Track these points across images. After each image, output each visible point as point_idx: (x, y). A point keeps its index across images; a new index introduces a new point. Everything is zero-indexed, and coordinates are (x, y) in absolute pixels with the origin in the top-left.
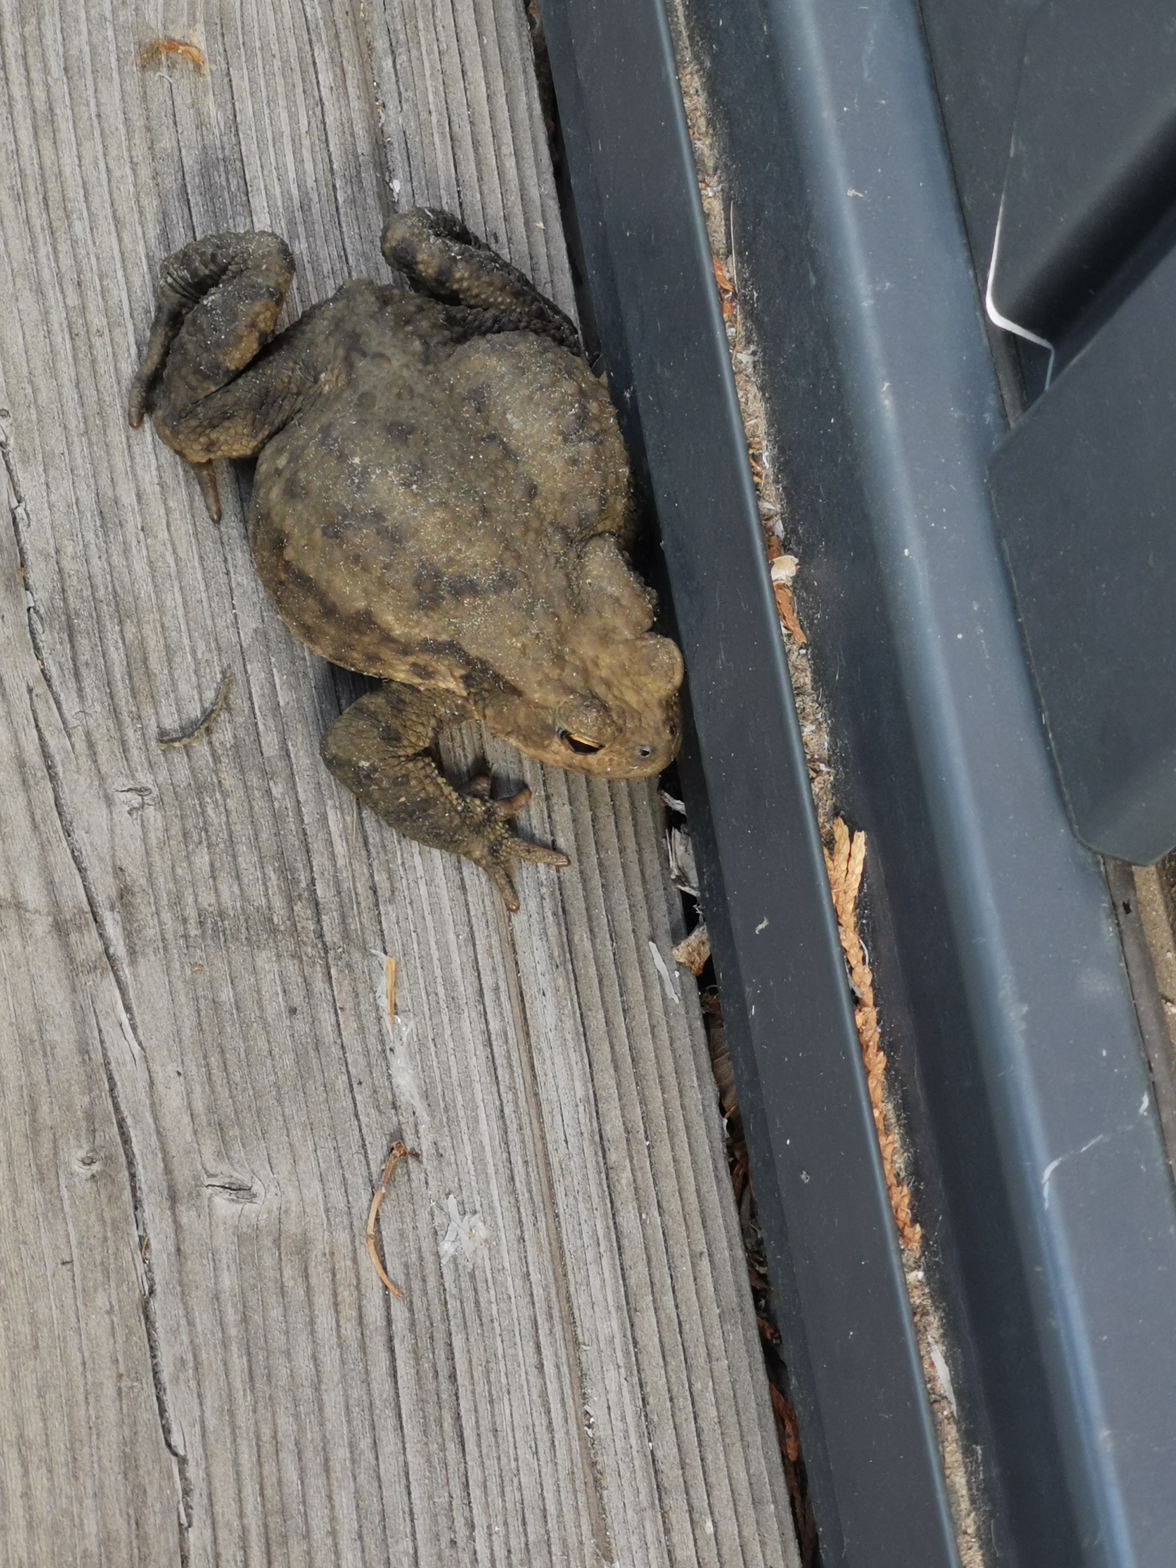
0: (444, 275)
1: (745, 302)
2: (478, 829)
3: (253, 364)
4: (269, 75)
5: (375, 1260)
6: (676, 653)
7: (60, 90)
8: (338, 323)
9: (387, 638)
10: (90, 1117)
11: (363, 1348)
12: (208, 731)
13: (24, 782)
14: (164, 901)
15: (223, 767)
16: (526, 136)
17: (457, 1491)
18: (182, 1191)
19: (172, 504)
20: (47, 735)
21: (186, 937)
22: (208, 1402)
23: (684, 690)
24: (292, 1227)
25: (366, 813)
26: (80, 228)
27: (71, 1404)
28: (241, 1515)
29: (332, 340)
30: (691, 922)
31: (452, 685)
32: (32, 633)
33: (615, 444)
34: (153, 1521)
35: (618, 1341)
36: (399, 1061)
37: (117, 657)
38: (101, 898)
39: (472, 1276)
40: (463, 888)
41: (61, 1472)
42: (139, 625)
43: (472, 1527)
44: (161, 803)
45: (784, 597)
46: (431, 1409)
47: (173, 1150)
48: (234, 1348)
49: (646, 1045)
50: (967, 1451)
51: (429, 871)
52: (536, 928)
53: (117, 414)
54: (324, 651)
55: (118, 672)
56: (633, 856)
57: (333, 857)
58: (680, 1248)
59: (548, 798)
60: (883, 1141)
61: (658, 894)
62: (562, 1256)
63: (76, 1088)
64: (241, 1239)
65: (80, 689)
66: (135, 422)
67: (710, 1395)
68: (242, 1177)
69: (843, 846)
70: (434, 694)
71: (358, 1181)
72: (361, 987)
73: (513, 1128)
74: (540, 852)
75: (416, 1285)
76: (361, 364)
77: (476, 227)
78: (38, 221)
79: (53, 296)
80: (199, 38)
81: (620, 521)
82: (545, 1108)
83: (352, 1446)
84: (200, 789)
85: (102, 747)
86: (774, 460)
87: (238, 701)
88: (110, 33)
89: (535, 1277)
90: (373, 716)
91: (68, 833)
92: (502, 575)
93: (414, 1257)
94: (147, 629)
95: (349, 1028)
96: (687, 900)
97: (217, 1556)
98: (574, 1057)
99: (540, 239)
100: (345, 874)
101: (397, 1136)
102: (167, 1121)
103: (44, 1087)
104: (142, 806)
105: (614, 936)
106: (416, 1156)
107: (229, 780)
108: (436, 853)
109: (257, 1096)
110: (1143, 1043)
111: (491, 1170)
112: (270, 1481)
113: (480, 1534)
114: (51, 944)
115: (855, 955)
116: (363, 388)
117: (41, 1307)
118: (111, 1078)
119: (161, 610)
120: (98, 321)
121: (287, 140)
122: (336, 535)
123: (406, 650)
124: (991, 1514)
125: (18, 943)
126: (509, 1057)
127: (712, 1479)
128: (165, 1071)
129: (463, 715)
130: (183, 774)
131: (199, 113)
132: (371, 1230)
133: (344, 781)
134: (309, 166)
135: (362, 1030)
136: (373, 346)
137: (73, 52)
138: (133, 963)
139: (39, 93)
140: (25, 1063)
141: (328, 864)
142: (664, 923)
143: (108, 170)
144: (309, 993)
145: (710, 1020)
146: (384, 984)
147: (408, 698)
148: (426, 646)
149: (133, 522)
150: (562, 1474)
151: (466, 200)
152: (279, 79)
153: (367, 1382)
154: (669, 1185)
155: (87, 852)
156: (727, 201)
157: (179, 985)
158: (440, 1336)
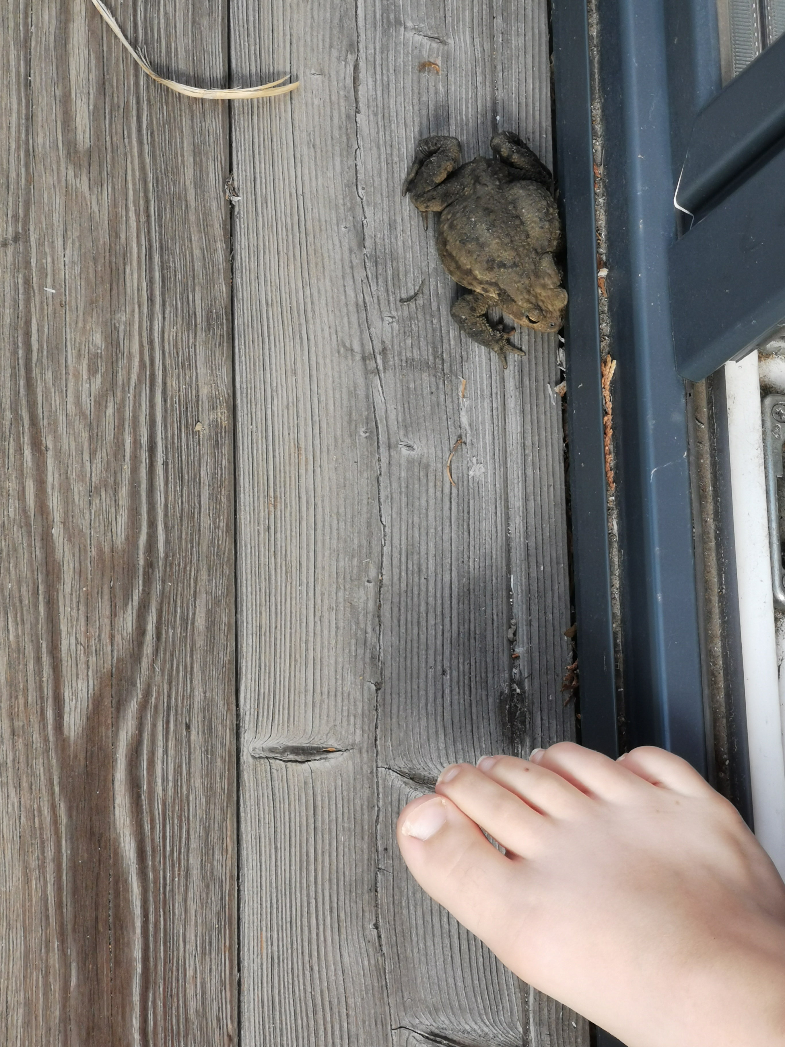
0: (509, 156)
1: (604, 182)
2: (497, 341)
3: (444, 182)
4: (461, 76)
5: (449, 474)
6: (566, 295)
7: (392, 77)
8: (473, 170)
9: (475, 278)
10: (367, 418)
11: (442, 500)
12: (416, 300)
13: (357, 311)
14: (396, 354)
15: (418, 312)
16: (544, 104)
17: (466, 547)
18: (392, 445)
19: (412, 223)
20: (366, 296)
21: (401, 366)
22: (394, 510)
23: (567, 306)
24: (424, 461)
25: (462, 332)
26: (393, 126)
27: (353, 504)
28: (400, 545)
29: (470, 177)
30: (562, 379)
31: (494, 296)
32: (365, 262)
33: (557, 224)
34: (374, 543)
35: (521, 508)
36: (463, 413)
37: (390, 272)
38: (376, 351)
39: (478, 483)
40: (490, 360)
41: (349, 524)
42: (397, 262)
43: (469, 558)
44: (398, 322)
45: (602, 282)
46: (461, 522)
47: (391, 432)
48: (403, 495)
49: (542, 417)
50: (619, 551)
51: (480, 353)
52: (512, 375)
53: (398, 191)
54: (455, 279)
55: (390, 278)
56: (546, 355)
57: (450, 345)
58: (545, 483)
59: (521, 333)
60: (607, 456)
61: (553, 368)
62: (507, 481)
63: (363, 409)
64: (408, 462)
65: (377, 282)
66: (404, 194)
67: (548, 529)
68: (410, 443)
69: (609, 364)
70: (488, 297)
71: (446, 449)
72: (454, 388)
73: (496, 438)
74: (516, 351)
75: (460, 484)
76: (478, 187)
77: (523, 138)
78: (381, 123)
79: (383, 149)
80: (439, 62)
81: (555, 248)
82: (507, 433)
83: (435, 529)
84: (411, 318)
85: (382, 302)
86: (605, 236)
87: (426, 291)
88: (410, 58)
89: (498, 486)
90: (468, 302)
91: (369, 329)
92: (514, 263)
93: (461, 475)
94: (400, 264)
95: (449, 400)
96: (562, 372)
97: (392, 556)
98: (518, 418)
99: (544, 140)
100: (453, 351)
101: (460, 437)
102: (390, 423)
103: (354, 408)
104: (392, 322)
105: (537, 381)
106: (465, 443)
107: (420, 317)
108: (483, 347)
109: (418, 418)
110: (688, 436)
111: (488, 451)
112: (410, 536)
113: (471, 560)
114: (361, 363)
115: (608, 398)
116: (479, 195)
117: (347, 475)
118: (374, 407)
119: (405, 258)
120: (396, 159)
121: (464, 100)
122: (464, 243)
123: (481, 283)
124: (623, 570)
125: (351, 362)
126: (498, 416)
127: (545, 554)
128: (391, 407)
129: (497, 305)
130: (406, 313)
131: (436, 89)
132: (448, 464)
133: (456, 321)
134: (470, 110)
135: (453, 402)
136: (483, 181)
137: (398, 64)
138: (384, 372)
139: (385, 78)
140: (349, 400)
141: (448, 347)
142: (554, 379)
143: (405, 107)
144: (437, 388)
145: (564, 411)
146: (461, 388)
147: (480, 297)
148: (487, 282)
149: (399, 228)
150: (499, 547)
151: (521, 125)
152: (464, 78)
153: (442, 510)
154: (544, 463)
155: (374, 335)
156: (603, 148)
157: (398, 380)
158: (466, 500)
